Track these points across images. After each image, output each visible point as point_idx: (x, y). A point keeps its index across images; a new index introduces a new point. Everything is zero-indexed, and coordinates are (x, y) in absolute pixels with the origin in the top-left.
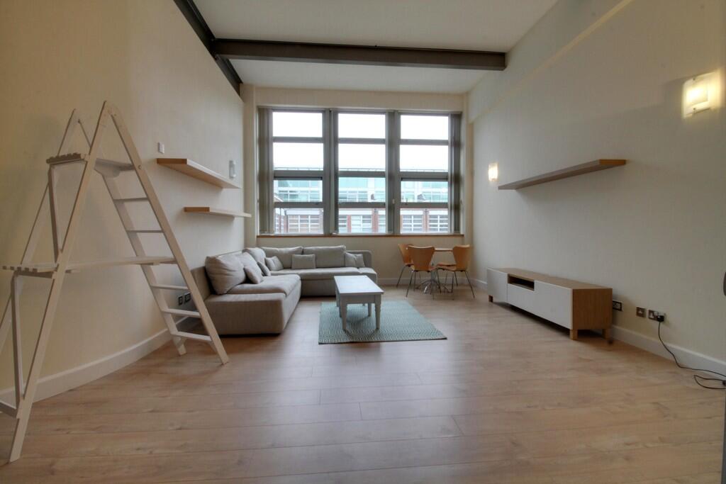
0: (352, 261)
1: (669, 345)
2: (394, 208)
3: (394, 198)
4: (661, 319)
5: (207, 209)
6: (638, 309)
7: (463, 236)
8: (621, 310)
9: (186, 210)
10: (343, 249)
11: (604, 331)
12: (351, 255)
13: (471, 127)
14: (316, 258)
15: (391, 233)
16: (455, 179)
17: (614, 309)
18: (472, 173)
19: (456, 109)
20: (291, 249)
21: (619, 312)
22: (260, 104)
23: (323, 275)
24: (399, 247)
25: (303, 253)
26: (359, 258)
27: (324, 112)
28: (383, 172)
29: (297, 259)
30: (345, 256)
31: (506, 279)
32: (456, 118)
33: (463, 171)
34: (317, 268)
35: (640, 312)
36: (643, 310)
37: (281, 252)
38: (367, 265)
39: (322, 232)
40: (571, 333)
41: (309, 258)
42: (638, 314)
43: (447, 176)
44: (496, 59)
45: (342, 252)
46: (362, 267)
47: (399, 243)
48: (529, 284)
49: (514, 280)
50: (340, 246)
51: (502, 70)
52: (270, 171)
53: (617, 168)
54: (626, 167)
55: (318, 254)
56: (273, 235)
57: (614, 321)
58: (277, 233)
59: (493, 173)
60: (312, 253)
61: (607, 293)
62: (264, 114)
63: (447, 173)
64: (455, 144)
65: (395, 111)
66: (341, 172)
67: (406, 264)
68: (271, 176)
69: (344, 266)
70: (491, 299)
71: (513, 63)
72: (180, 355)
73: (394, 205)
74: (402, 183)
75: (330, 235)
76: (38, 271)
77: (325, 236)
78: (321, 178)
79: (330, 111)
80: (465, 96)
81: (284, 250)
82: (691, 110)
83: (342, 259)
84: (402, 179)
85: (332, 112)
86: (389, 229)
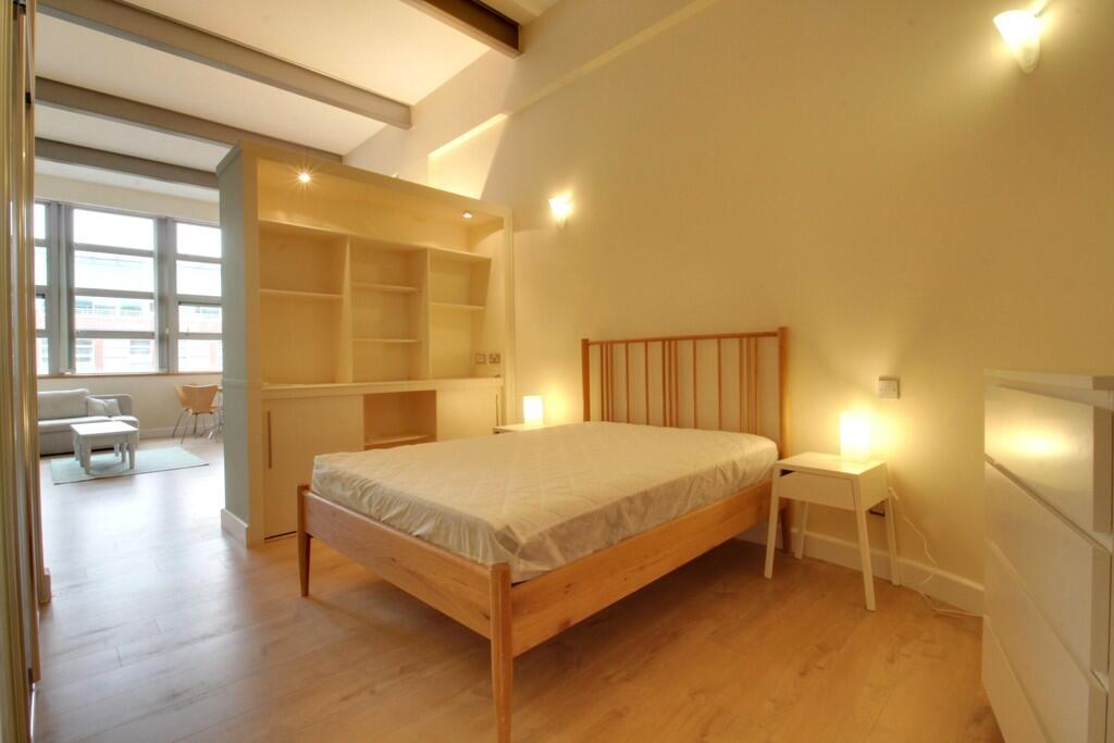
2: (168, 340)
3: (167, 326)
12: (99, 400)
15: (165, 371)
24: (175, 389)
26: (111, 405)
27: (47, 204)
28: (150, 293)
30: (87, 403)
38: (125, 412)
39: (46, 372)
47: (176, 384)
65: (168, 218)
67: (184, 407)
69: (87, 416)
73: (166, 337)
75: (61, 376)
77: (52, 376)
78: (43, 296)
83: (84, 406)
84: (180, 303)
85: (63, 207)
86: (161, 367)
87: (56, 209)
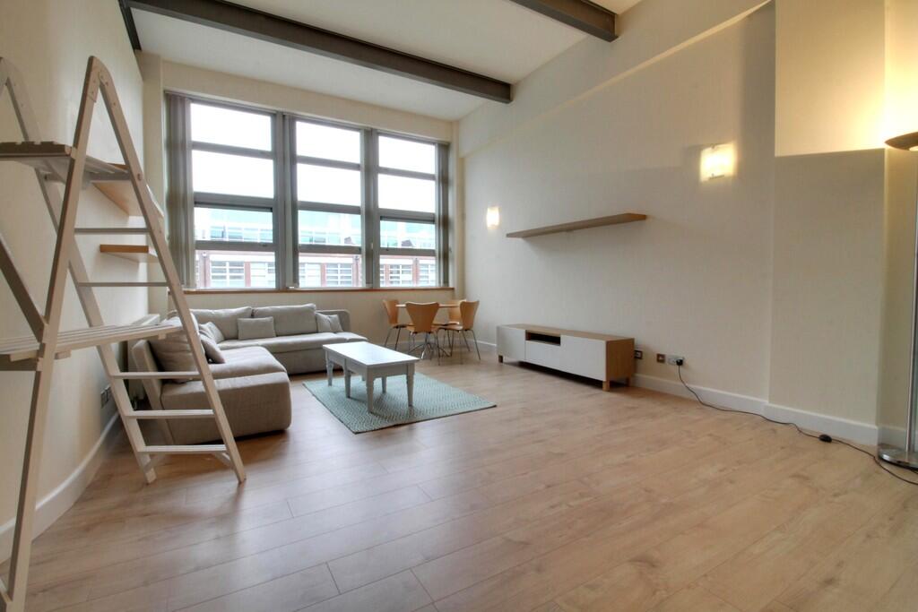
0: (327, 324)
1: (692, 386)
2: (372, 256)
3: (372, 242)
4: (680, 363)
6: (659, 355)
7: (453, 289)
8: (641, 358)
9: (103, 249)
10: (312, 308)
11: (628, 380)
12: (325, 316)
13: (462, 162)
14: (275, 322)
15: (370, 286)
16: (443, 223)
17: (636, 358)
18: (463, 216)
19: (444, 138)
20: (234, 310)
21: (639, 360)
22: (168, 88)
23: (295, 345)
24: (384, 304)
25: (252, 316)
26: (334, 320)
27: (274, 115)
28: (359, 207)
29: (247, 324)
30: (316, 318)
31: (523, 335)
32: (444, 149)
33: (452, 212)
34: (277, 335)
35: (660, 358)
36: (663, 356)
37: (218, 315)
38: (346, 329)
39: (273, 286)
40: (604, 386)
41: (265, 324)
42: (658, 361)
43: (434, 218)
44: (501, 90)
45: (312, 312)
46: (340, 332)
48: (555, 340)
49: (532, 336)
50: (308, 305)
51: (507, 103)
52: (188, 193)
53: (637, 223)
54: (647, 221)
55: (279, 317)
56: (194, 290)
57: (634, 369)
58: (200, 287)
59: (493, 217)
60: (268, 316)
61: (630, 342)
62: (176, 104)
63: (433, 214)
64: (443, 180)
65: (372, 130)
66: (302, 202)
67: (394, 325)
68: (190, 201)
69: (317, 332)
70: (501, 359)
71: (520, 97)
72: (148, 484)
73: (371, 252)
74: (383, 223)
75: (286, 290)
76: (13, 359)
77: (277, 291)
78: (271, 210)
79: (284, 116)
80: (454, 124)
81: (221, 312)
82: (709, 175)
83: (314, 321)
84: (382, 218)
85: (287, 118)
86: (368, 282)
87: (281, 118)
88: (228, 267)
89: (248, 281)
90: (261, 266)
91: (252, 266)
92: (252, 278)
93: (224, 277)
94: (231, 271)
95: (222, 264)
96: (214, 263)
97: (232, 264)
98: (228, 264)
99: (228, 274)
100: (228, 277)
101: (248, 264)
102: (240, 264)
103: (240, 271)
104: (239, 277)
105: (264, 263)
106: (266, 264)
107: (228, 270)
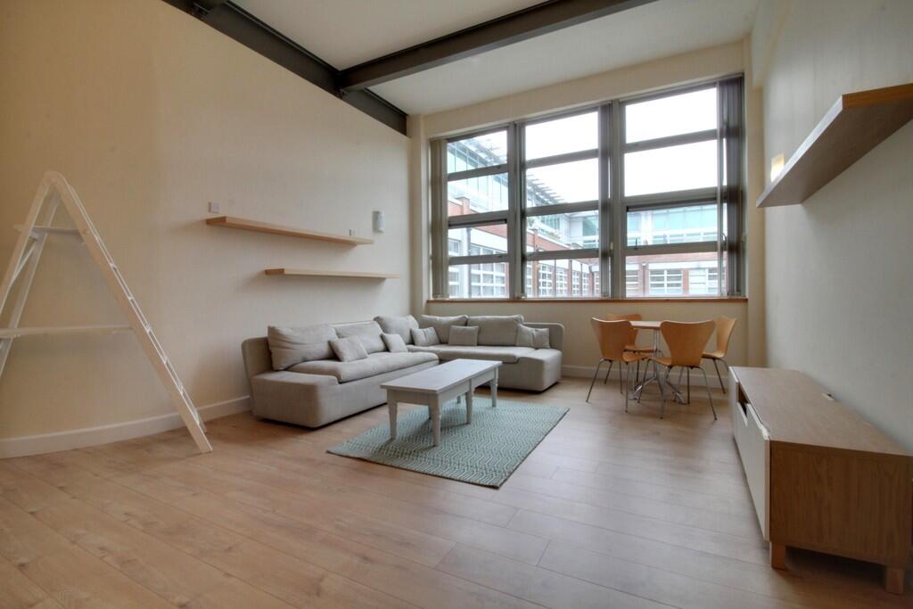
0: (528, 338)
2: (612, 258)
3: (613, 240)
5: (281, 271)
7: (749, 301)
9: (267, 272)
10: (516, 320)
12: (529, 329)
13: (758, 95)
15: (609, 295)
16: (730, 196)
20: (453, 318)
22: (430, 136)
25: (466, 324)
26: (541, 335)
27: (507, 127)
29: (457, 332)
30: (518, 330)
34: (479, 345)
37: (440, 321)
39: (506, 296)
41: (471, 331)
43: (716, 194)
45: (515, 325)
50: (514, 316)
56: (447, 299)
60: (477, 325)
68: (445, 224)
69: (514, 345)
73: (613, 252)
75: (516, 300)
77: (510, 300)
78: (506, 221)
79: (515, 125)
81: (447, 319)
83: (513, 335)
85: (518, 125)
88: (666, 275)
89: (686, 288)
90: (701, 272)
91: (691, 273)
92: (691, 286)
93: (662, 285)
94: (669, 278)
95: (661, 272)
96: (653, 272)
97: (670, 271)
98: (666, 272)
99: (666, 282)
100: (666, 285)
101: (686, 272)
102: (677, 271)
103: (679, 278)
104: (678, 285)
105: (704, 269)
106: (707, 271)
107: (666, 279)
